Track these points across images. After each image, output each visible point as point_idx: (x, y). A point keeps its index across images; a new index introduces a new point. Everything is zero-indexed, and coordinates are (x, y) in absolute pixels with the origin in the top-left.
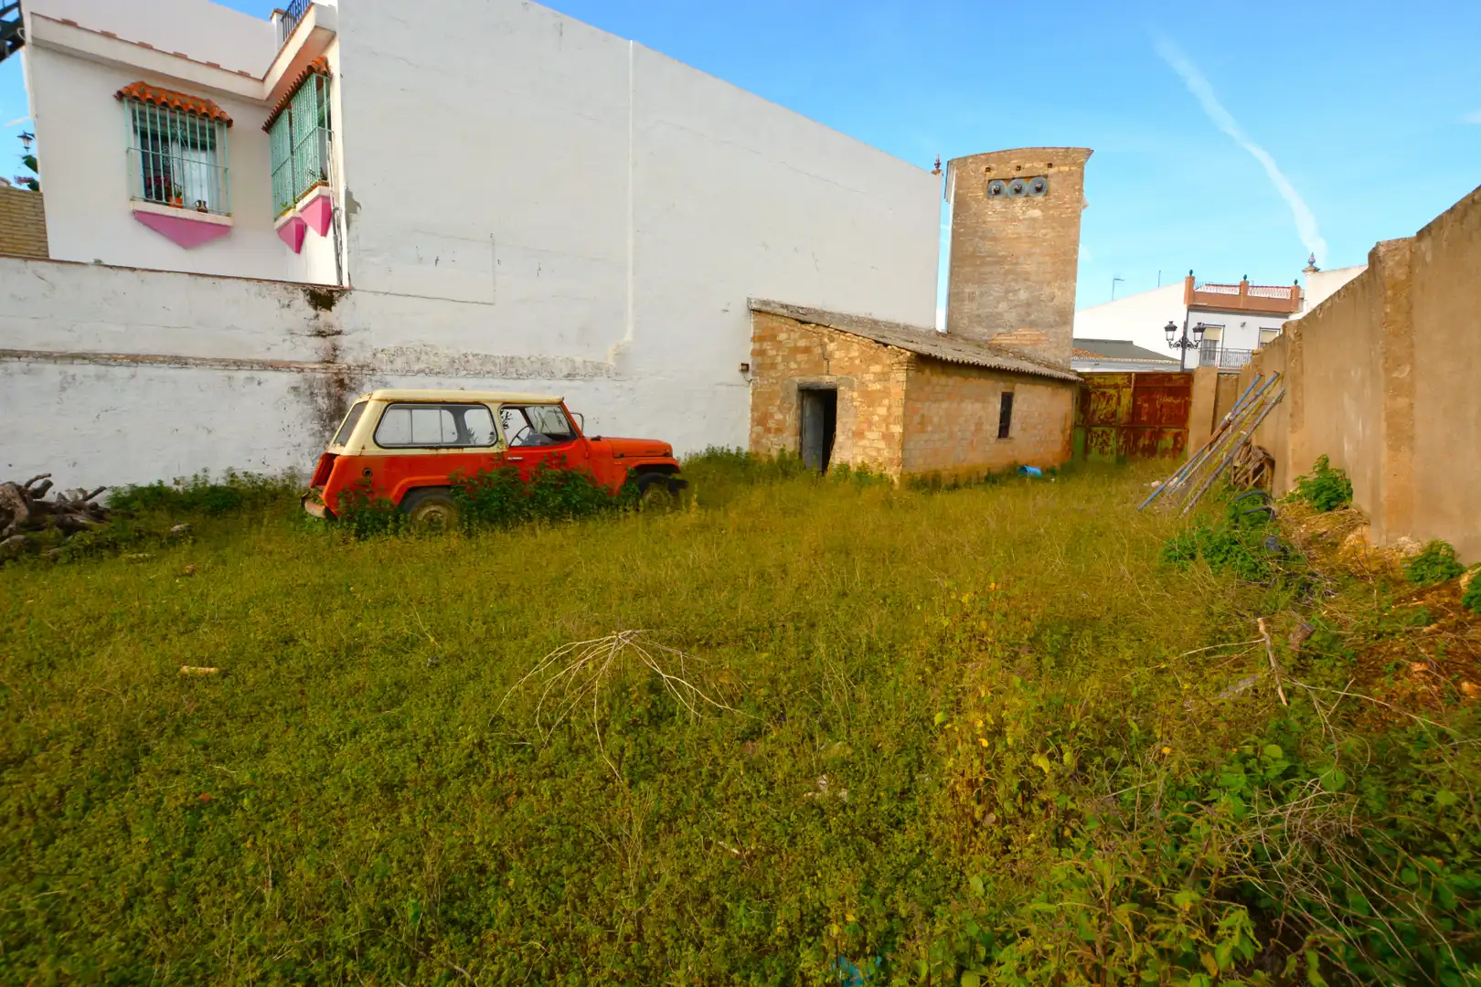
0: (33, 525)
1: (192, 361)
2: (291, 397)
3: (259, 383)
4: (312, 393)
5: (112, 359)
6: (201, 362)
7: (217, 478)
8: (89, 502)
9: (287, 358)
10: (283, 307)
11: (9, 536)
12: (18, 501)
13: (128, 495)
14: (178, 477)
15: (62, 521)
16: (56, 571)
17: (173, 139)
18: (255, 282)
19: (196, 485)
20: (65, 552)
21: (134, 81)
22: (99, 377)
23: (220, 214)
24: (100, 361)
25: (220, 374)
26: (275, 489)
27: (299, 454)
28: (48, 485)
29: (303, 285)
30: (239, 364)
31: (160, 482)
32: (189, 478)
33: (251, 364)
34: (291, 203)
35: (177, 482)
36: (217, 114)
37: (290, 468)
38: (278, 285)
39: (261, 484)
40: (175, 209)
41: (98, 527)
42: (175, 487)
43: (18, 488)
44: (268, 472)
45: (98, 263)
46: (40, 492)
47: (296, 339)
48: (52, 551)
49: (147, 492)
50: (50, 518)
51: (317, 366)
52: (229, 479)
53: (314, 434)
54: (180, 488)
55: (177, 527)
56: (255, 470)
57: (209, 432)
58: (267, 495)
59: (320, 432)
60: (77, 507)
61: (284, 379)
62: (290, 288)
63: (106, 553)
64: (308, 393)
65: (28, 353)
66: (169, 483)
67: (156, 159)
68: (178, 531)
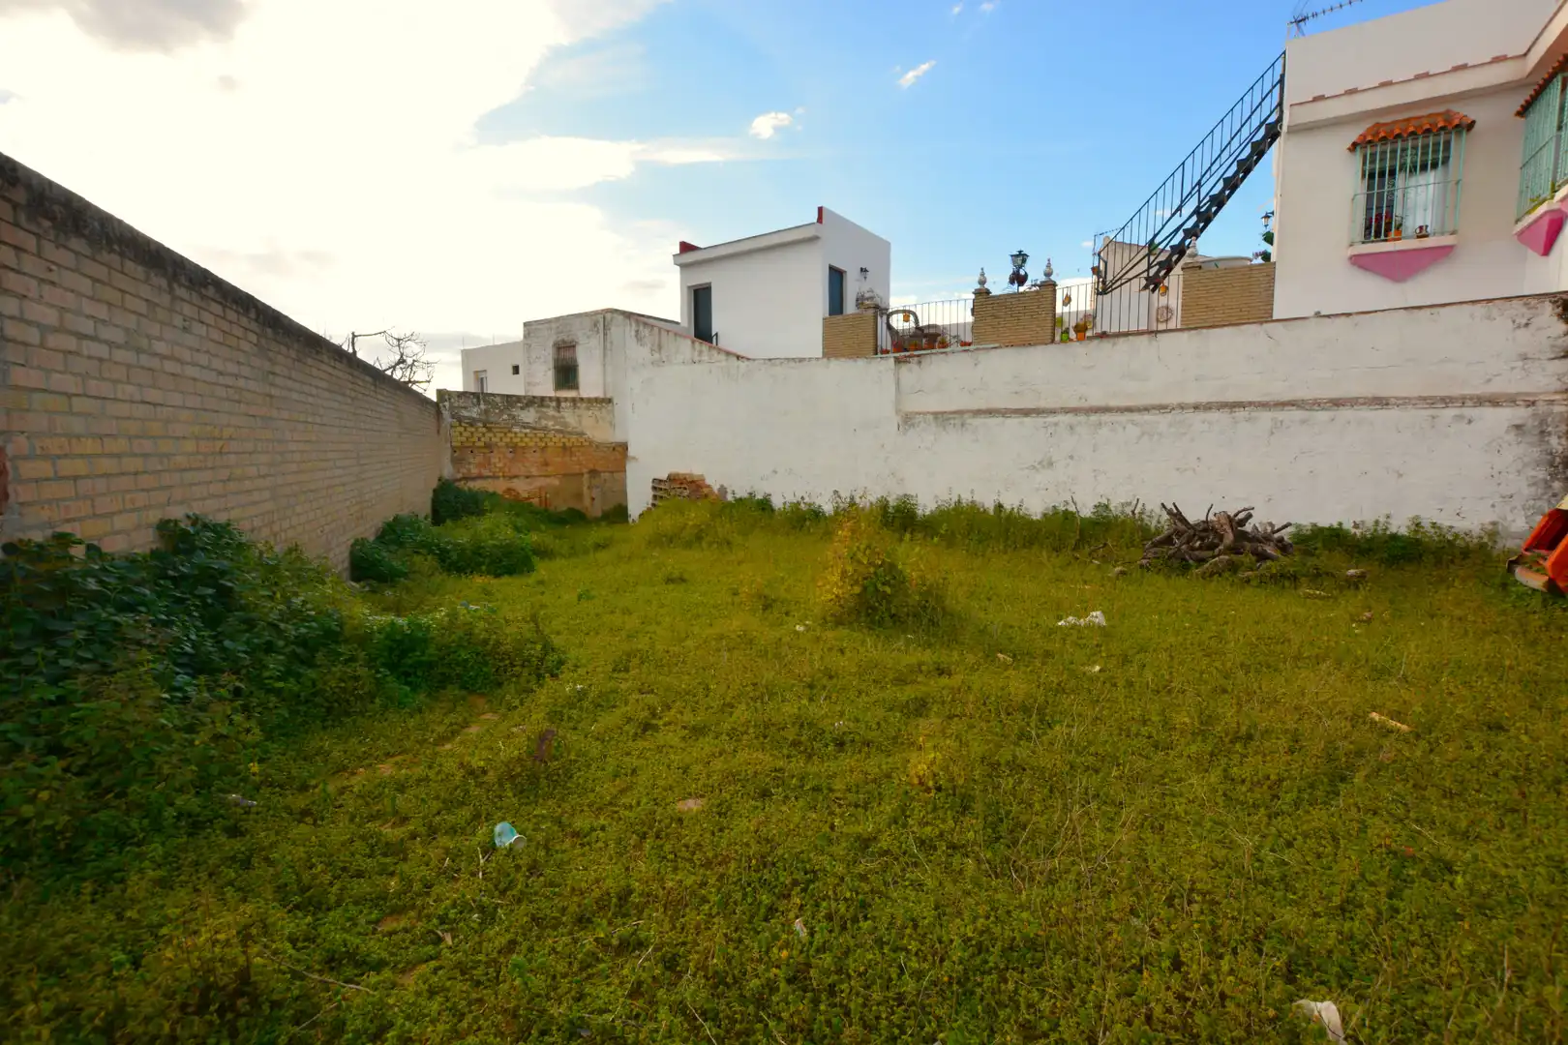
0: (1234, 549)
1: (1393, 401)
2: (1511, 437)
3: (1470, 422)
4: (1542, 432)
5: (1316, 404)
6: (1404, 402)
7: (1400, 526)
8: (1276, 536)
9: (1512, 389)
10: (1519, 327)
11: (1218, 555)
12: (1227, 527)
13: (1309, 533)
14: (1358, 520)
15: (1256, 549)
16: (1249, 591)
17: (1401, 170)
18: (1484, 303)
19: (1376, 530)
20: (1256, 577)
21: (1368, 126)
22: (1303, 422)
23: (1443, 234)
24: (1307, 407)
25: (1424, 413)
26: (1467, 546)
27: (1508, 508)
28: (1250, 516)
29: (1554, 295)
30: (1446, 401)
31: (1340, 524)
32: (1370, 524)
33: (1463, 401)
34: (1548, 193)
35: (1356, 526)
36: (1456, 122)
37: (1494, 524)
38: (1515, 302)
39: (1450, 538)
40: (1392, 243)
41: (1284, 560)
42: (1353, 531)
43: (1229, 516)
44: (1461, 525)
45: (1318, 315)
46: (1242, 523)
47: (1529, 364)
48: (1246, 574)
49: (1326, 533)
50: (1248, 545)
51: (1557, 397)
52: (1413, 527)
53: (1534, 484)
54: (1358, 532)
55: (1352, 571)
56: (1445, 521)
57: (1400, 476)
58: (1457, 552)
59: (1546, 481)
60: (1267, 539)
61: (1507, 415)
62: (1533, 302)
63: (1287, 584)
64: (1537, 431)
65: (1250, 403)
66: (1348, 526)
67: (1380, 196)
68: (1352, 576)
